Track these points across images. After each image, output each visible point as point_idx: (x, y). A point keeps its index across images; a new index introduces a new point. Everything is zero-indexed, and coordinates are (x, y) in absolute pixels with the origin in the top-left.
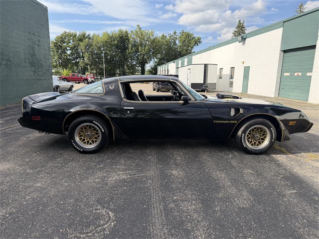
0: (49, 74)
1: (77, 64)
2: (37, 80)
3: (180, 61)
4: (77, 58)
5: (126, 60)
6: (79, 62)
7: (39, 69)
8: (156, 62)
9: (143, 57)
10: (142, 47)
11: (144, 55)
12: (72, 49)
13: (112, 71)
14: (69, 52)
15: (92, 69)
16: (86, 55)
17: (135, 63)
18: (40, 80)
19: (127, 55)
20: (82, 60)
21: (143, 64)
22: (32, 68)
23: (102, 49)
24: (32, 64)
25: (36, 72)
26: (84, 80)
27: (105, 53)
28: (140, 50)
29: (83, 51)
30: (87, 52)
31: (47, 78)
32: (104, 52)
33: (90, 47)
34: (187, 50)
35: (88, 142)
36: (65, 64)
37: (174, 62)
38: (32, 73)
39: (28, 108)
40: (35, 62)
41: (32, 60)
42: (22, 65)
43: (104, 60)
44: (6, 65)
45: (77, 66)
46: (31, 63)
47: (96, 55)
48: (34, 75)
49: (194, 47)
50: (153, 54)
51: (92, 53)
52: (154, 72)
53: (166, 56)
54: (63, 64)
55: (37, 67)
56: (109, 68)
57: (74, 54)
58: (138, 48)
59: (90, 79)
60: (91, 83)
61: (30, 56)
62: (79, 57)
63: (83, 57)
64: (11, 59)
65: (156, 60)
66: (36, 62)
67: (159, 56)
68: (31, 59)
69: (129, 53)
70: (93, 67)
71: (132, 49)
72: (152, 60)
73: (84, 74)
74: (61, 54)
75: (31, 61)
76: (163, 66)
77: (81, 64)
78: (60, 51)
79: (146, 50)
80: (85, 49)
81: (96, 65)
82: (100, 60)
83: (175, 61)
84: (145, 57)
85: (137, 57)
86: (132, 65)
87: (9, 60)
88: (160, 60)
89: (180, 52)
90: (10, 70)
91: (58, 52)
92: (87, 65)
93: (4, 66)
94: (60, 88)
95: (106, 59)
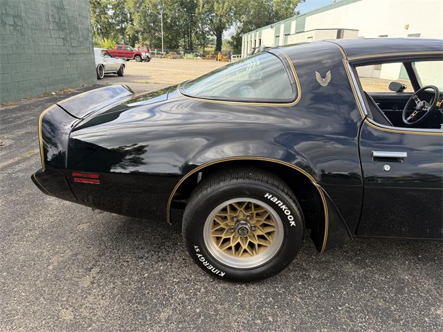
0: (88, 45)
1: (122, 31)
2: (70, 54)
3: (282, 26)
4: (123, 22)
5: (194, 24)
6: (125, 29)
7: (72, 36)
8: (239, 28)
9: (220, 20)
10: (219, 4)
11: (221, 16)
12: (115, 7)
13: (174, 42)
14: (111, 12)
15: (144, 39)
16: (136, 17)
17: (207, 29)
18: (74, 54)
19: (196, 17)
20: (129, 26)
21: (219, 31)
22: (60, 32)
23: (159, 7)
24: (60, 26)
25: (67, 40)
26: (135, 56)
27: (164, 14)
28: (216, 8)
29: (132, 10)
30: (138, 12)
31: (86, 51)
32: (161, 12)
33: (141, 5)
34: (287, 9)
35: (238, 246)
36: (106, 31)
37: (272, 27)
38: (60, 42)
39: (61, 143)
40: (64, 23)
41: (60, 17)
42: (43, 28)
43: (162, 25)
44: (15, 25)
45: (123, 34)
46: (57, 24)
47: (151, 16)
48: (64, 45)
49: (299, 4)
50: (235, 14)
51: (145, 15)
52: (235, 43)
53: (255, 18)
54: (103, 31)
55: (68, 31)
56: (170, 37)
57: (118, 16)
58: (212, 6)
59: (144, 55)
60: (145, 60)
61: (55, 11)
62: (125, 20)
63: (132, 20)
64: (23, 15)
65: (239, 24)
66: (67, 22)
67: (244, 18)
68: (57, 16)
69: (200, 14)
70: (146, 35)
71: (203, 7)
72: (234, 24)
73: (133, 46)
74: (99, 15)
75: (57, 20)
76: (253, 33)
77: (129, 32)
78: (98, 10)
79: (225, 8)
80: (134, 7)
81: (150, 32)
82: (157, 26)
83: (273, 25)
84: (224, 20)
85: (211, 20)
86: (202, 32)
87: (20, 17)
88: (246, 24)
89: (277, 13)
90: (23, 35)
91: (95, 12)
92: (137, 32)
93: (11, 28)
94: (106, 68)
95: (165, 23)
